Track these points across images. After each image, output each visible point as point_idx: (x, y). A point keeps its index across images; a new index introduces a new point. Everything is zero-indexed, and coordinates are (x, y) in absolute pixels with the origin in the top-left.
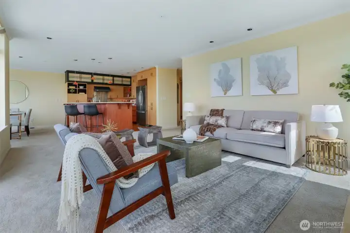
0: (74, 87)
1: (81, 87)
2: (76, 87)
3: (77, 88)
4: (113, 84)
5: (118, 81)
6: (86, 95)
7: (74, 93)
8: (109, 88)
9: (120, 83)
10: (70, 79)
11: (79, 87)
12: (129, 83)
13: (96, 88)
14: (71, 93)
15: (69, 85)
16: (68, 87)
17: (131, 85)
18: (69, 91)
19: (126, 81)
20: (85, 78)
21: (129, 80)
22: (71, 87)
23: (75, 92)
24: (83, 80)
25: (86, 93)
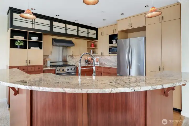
0: (22, 38)
1: (34, 39)
2: (26, 38)
3: (28, 40)
4: (77, 37)
5: (83, 32)
6: (42, 51)
7: (21, 47)
8: (71, 42)
9: (85, 35)
10: (15, 23)
11: (30, 39)
12: (95, 37)
13: (54, 40)
14: (16, 47)
15: (13, 33)
16: (12, 37)
17: (97, 39)
18: (13, 44)
19: (92, 34)
20: (40, 24)
21: (95, 32)
22: (16, 37)
23: (24, 46)
24: (37, 27)
25: (41, 48)
